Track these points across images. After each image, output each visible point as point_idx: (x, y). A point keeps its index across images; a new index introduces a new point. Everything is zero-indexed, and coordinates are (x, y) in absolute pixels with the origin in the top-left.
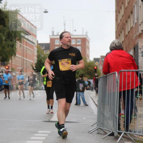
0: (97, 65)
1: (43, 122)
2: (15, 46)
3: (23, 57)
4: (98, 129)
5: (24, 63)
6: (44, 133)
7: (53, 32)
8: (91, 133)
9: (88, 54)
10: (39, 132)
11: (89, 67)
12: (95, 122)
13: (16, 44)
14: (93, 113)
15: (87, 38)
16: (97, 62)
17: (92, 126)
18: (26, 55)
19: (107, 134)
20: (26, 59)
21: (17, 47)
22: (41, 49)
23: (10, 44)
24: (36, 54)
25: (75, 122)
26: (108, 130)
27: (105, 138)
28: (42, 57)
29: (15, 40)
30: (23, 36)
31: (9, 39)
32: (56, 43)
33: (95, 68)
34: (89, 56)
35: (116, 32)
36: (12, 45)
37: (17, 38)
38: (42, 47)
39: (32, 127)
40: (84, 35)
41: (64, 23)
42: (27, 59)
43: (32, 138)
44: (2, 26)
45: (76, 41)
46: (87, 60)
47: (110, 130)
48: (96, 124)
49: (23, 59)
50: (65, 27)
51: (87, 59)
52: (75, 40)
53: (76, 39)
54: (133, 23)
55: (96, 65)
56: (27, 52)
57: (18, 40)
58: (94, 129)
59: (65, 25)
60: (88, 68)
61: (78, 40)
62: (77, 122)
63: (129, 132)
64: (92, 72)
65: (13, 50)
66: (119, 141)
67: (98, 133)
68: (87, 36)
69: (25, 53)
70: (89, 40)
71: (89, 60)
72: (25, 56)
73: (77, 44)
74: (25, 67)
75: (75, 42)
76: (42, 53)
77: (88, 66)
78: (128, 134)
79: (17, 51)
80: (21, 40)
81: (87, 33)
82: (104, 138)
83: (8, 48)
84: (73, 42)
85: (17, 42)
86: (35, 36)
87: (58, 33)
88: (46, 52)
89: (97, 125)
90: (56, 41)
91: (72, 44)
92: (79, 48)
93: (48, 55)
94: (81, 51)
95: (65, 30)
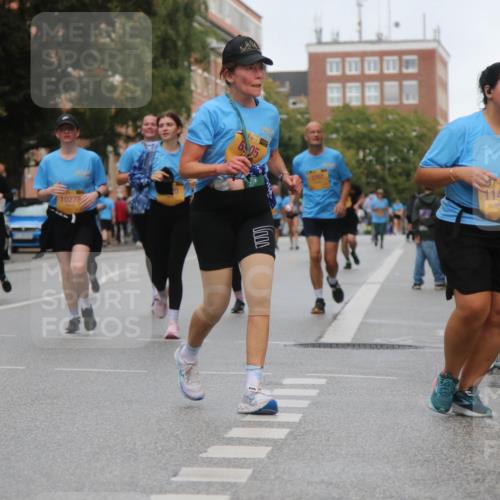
1: (296, 349)
2: (186, 82)
4: (492, 369)
6: (304, 387)
7: (319, 32)
9: (444, 107)
10: (287, 381)
13: (190, 77)
15: (440, 51)
21: (196, 86)
22: (278, 93)
23: (171, 78)
25: (410, 346)
28: (282, 120)
29: (186, 64)
30: (213, 49)
31: (168, 60)
32: (331, 71)
34: (445, 115)
36: (176, 79)
37: (195, 55)
38: (283, 85)
40: (429, 41)
45: (400, 60)
50: (360, 15)
51: (438, 124)
52: (395, 58)
53: (400, 53)
57: (198, 62)
59: (359, 5)
61: (406, 57)
62: (416, 347)
65: (180, 98)
67: (494, 385)
68: (438, 42)
70: (444, 55)
73: (405, 71)
75: (397, 66)
76: (281, 107)
79: (194, 100)
80: (209, 63)
81: (437, 31)
83: (163, 90)
84: (391, 66)
85: (194, 71)
87: (335, 37)
88: (294, 103)
90: (331, 64)
91: (386, 71)
92: (411, 85)
93: (302, 113)
94: (417, 97)
95: (360, 24)
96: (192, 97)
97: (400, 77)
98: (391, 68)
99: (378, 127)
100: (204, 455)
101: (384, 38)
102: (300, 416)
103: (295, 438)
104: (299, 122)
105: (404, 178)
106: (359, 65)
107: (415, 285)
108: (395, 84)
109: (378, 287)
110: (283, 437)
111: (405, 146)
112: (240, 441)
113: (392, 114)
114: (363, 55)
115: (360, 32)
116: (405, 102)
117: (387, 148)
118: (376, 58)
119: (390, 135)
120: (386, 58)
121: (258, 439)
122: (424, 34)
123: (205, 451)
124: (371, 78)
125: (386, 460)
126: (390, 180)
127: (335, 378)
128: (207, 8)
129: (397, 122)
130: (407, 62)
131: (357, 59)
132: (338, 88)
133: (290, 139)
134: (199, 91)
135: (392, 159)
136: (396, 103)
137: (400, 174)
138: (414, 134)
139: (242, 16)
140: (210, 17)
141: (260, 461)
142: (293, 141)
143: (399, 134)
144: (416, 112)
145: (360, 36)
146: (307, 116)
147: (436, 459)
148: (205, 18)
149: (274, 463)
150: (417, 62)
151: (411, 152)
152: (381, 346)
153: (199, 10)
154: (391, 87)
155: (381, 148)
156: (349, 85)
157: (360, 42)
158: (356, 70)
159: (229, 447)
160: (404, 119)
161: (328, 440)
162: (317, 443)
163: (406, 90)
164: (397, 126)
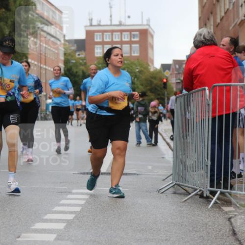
0: (167, 75)
1: (79, 175)
3: (41, 64)
4: (174, 185)
5: (42, 74)
7: (91, 20)
8: (162, 193)
9: (152, 57)
10: (74, 191)
11: (153, 80)
12: (169, 174)
14: (163, 158)
15: (150, 30)
16: (167, 71)
17: (164, 180)
18: (45, 59)
19: (190, 194)
20: (44, 67)
22: (71, 50)
24: (62, 58)
25: (135, 174)
26: (192, 186)
27: (188, 201)
28: (72, 63)
32: (97, 39)
33: (165, 81)
34: (152, 62)
35: (200, 19)
38: (73, 46)
39: (61, 183)
40: (144, 25)
41: (110, 4)
42: (47, 67)
43: (63, 202)
44: (4, 10)
45: (131, 34)
46: (149, 67)
47: (195, 187)
48: (171, 177)
49: (41, 67)
50: (111, 12)
51: (149, 65)
52: (128, 33)
53: (130, 31)
54: (230, 3)
55: (166, 77)
56: (46, 55)
58: (167, 186)
59: (111, 7)
60: (151, 82)
61: (133, 33)
62: (138, 175)
63: (229, 191)
64: (159, 89)
66: (212, 207)
67: (175, 193)
68: (149, 25)
69: (43, 57)
70: (153, 33)
71: (154, 67)
72: (43, 61)
73: (133, 39)
74: (44, 81)
75: (129, 37)
76: (72, 56)
77: (152, 78)
78: (227, 194)
79: (30, 53)
82: (185, 201)
84: (126, 37)
87: (99, 23)
88: (79, 55)
89: (174, 179)
90: (97, 35)
91: (123, 40)
92: (136, 46)
93: (83, 60)
94: (139, 52)
95: (111, 16)
97: (130, 43)
98: (126, 38)
100: (33, 227)
101: (122, 24)
102: (80, 208)
103: (78, 219)
104: (81, 64)
106: (111, 36)
107: (137, 144)
108: (128, 46)
110: (72, 218)
112: (51, 221)
113: (127, 61)
114: (112, 31)
115: (111, 20)
116: (133, 55)
118: (119, 33)
120: (124, 33)
121: (60, 220)
122: (142, 22)
123: (34, 226)
124: (116, 43)
125: (122, 230)
129: (129, 65)
130: (134, 35)
131: (110, 34)
132: (100, 48)
133: (77, 72)
136: (129, 55)
138: (137, 70)
141: (60, 230)
142: (78, 74)
143: (130, 70)
144: (138, 60)
145: (111, 22)
146: (85, 61)
147: (147, 229)
149: (68, 231)
150: (139, 36)
151: (136, 79)
154: (126, 47)
156: (106, 46)
157: (111, 25)
158: (109, 39)
159: (45, 223)
160: (132, 63)
161: (94, 220)
162: (89, 221)
163: (133, 49)
164: (129, 66)
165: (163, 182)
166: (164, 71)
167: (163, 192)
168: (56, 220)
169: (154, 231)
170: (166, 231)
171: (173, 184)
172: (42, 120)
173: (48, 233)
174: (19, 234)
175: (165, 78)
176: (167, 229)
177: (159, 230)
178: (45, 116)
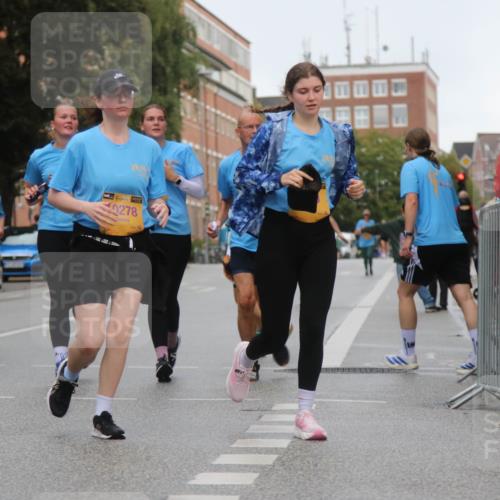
0: (466, 166)
1: (285, 374)
2: (175, 109)
3: (207, 149)
4: (480, 392)
5: (210, 169)
7: (308, 57)
8: (456, 408)
9: (433, 130)
10: (276, 407)
13: (180, 103)
14: (459, 336)
15: (429, 73)
16: (466, 157)
17: (460, 381)
18: (216, 139)
20: (215, 154)
21: (185, 112)
29: (175, 90)
30: (202, 75)
31: (156, 88)
33: (461, 177)
34: (435, 139)
36: (166, 105)
37: (184, 82)
40: (417, 64)
41: (346, 22)
42: (220, 155)
45: (389, 83)
49: (208, 156)
50: (348, 38)
52: (385, 81)
53: (389, 77)
55: (464, 169)
56: (218, 130)
57: (187, 88)
58: (467, 393)
59: (348, 29)
61: (394, 81)
65: (169, 125)
68: (427, 64)
69: (212, 135)
70: (433, 78)
71: (438, 150)
72: (212, 142)
73: (394, 94)
75: (386, 89)
79: (184, 127)
80: (198, 89)
81: (426, 54)
84: (380, 89)
85: (183, 98)
86: (246, 74)
87: (324, 62)
91: (375, 95)
92: (401, 108)
94: (406, 119)
95: (348, 48)
96: (181, 123)
97: (389, 101)
98: (380, 92)
99: (368, 151)
100: (192, 482)
101: (372, 62)
102: (288, 441)
105: (395, 201)
106: (348, 89)
108: (384, 107)
109: (368, 310)
111: (395, 169)
112: (228, 468)
113: (382, 137)
114: (352, 79)
115: (349, 56)
116: (395, 125)
117: (377, 171)
118: (366, 82)
119: (380, 158)
120: (375, 82)
121: (246, 466)
122: (413, 57)
124: (361, 102)
125: (373, 485)
126: (381, 204)
127: (324, 403)
128: (195, 35)
129: (387, 145)
130: (396, 85)
131: (347, 83)
132: (328, 112)
134: (189, 117)
135: (383, 182)
136: (386, 126)
137: (391, 198)
138: (404, 157)
139: (231, 41)
140: (198, 43)
141: (247, 487)
143: (388, 158)
145: (349, 60)
147: (424, 483)
148: (194, 44)
149: (261, 489)
150: (406, 85)
152: (371, 370)
153: (188, 37)
154: (381, 110)
155: (371, 172)
156: (338, 109)
157: (349, 66)
158: (345, 94)
159: (217, 474)
160: (393, 142)
161: (316, 465)
162: (305, 468)
163: (395, 113)
164: (386, 149)
165: (459, 385)
166: (460, 157)
167: (459, 406)
168: (240, 466)
169: (439, 486)
170: (462, 486)
171: (478, 390)
172: (211, 262)
173: (222, 493)
174: (164, 496)
175: (462, 171)
176: (465, 481)
177: (450, 485)
178: (217, 254)
